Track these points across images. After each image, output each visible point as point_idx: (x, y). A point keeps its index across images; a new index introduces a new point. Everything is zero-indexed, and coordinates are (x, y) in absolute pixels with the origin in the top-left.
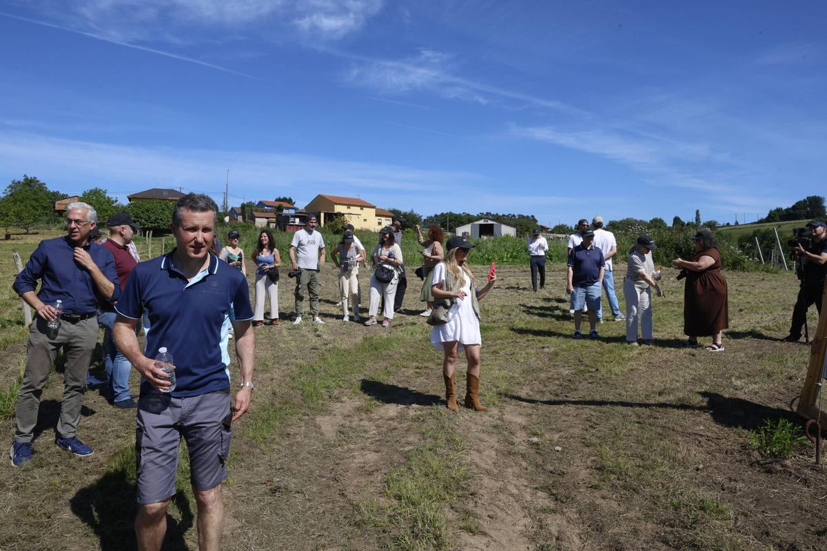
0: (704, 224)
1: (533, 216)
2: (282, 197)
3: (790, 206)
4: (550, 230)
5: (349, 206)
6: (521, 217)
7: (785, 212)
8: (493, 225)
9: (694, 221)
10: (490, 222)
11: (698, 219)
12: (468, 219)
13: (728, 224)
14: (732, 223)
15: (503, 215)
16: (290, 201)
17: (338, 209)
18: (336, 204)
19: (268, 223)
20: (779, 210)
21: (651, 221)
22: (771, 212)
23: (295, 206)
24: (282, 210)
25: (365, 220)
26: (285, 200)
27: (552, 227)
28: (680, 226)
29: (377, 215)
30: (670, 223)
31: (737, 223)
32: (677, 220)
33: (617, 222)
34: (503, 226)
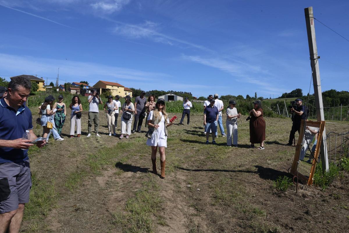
0: (258, 98)
1: (190, 93)
2: (83, 81)
3: (290, 92)
4: (197, 99)
5: (113, 86)
6: (186, 93)
7: (288, 95)
8: (174, 96)
9: (254, 97)
10: (172, 95)
11: (256, 96)
12: (163, 93)
13: (267, 98)
14: (269, 98)
15: (178, 92)
16: (86, 83)
17: (108, 87)
18: (107, 85)
19: (77, 92)
20: (286, 94)
21: (238, 96)
22: (283, 94)
23: (89, 85)
24: (83, 87)
25: (119, 92)
26: (84, 82)
27: (198, 97)
28: (249, 99)
29: (124, 90)
30: (245, 98)
31: (270, 98)
32: (248, 96)
33: (224, 96)
34: (178, 97)
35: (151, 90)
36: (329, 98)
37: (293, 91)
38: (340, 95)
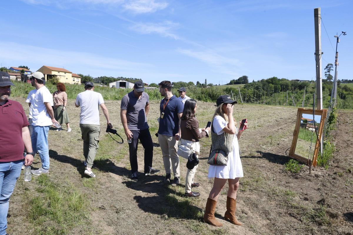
0: (208, 85)
2: (22, 66)
3: (237, 79)
4: (149, 85)
5: (59, 72)
6: (136, 79)
7: (236, 81)
8: (125, 82)
9: (204, 83)
10: (124, 81)
11: (206, 83)
12: (115, 80)
13: (216, 85)
14: (218, 85)
15: (128, 78)
16: (27, 68)
17: (53, 73)
18: (53, 71)
19: (17, 79)
20: (234, 80)
21: (189, 83)
22: (231, 81)
23: (30, 70)
24: (24, 72)
25: (67, 79)
26: (24, 67)
27: (149, 84)
28: (199, 85)
29: (72, 77)
30: (195, 84)
31: (219, 85)
32: (198, 83)
33: (176, 83)
34: (130, 83)
35: (100, 77)
36: (272, 85)
37: (240, 78)
38: (281, 82)
